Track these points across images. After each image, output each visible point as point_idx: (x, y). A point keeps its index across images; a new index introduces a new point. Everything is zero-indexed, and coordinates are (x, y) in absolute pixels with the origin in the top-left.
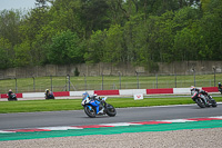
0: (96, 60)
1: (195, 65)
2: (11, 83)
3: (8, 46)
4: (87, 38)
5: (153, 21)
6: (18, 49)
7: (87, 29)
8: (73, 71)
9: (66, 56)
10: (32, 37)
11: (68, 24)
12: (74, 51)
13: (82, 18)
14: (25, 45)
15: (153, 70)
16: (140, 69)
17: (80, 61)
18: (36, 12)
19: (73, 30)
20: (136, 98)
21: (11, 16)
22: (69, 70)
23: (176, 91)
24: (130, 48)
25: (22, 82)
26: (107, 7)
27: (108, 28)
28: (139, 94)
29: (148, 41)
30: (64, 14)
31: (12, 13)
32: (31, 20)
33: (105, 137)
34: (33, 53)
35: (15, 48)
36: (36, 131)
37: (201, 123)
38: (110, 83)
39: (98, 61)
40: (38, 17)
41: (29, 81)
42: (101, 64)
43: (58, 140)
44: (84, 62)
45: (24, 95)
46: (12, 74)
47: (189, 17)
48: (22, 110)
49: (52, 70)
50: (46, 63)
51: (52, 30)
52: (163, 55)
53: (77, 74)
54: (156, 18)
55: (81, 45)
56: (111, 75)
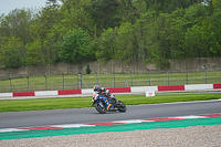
0: (108, 57)
1: (206, 61)
2: (23, 82)
3: (19, 45)
4: (98, 36)
5: (164, 19)
6: (30, 47)
7: (98, 27)
8: (85, 69)
9: (77, 54)
10: (43, 36)
11: (79, 23)
12: (86, 49)
13: (94, 16)
14: (36, 44)
15: (165, 67)
16: (151, 67)
17: (91, 58)
18: (46, 11)
19: (85, 28)
20: (147, 95)
21: (22, 15)
22: (81, 68)
23: (187, 87)
24: (141, 45)
25: (34, 80)
26: (117, 5)
27: (119, 26)
28: (151, 91)
29: (158, 38)
30: (75, 12)
31: (23, 12)
32: (43, 19)
33: (118, 134)
34: (45, 52)
35: (26, 47)
36: (49, 129)
37: (214, 120)
38: (122, 80)
39: (109, 59)
40: (49, 16)
41: (41, 79)
42: (112, 62)
43: (71, 137)
44: (95, 60)
45: (36, 93)
46: (24, 73)
47: (200, 14)
48: (35, 108)
49: (63, 68)
50: (58, 61)
51: (64, 28)
52: (174, 52)
53: (89, 72)
54: (167, 15)
55: (93, 43)
56: (123, 73)
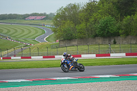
0: (127, 34)
2: (74, 48)
3: (72, 26)
4: (121, 20)
6: (78, 27)
7: (121, 15)
8: (112, 41)
9: (108, 32)
10: (87, 20)
11: (109, 12)
12: (113, 28)
13: (119, 8)
14: (83, 25)
17: (117, 34)
18: (89, 5)
19: (113, 15)
21: (74, 7)
22: (110, 40)
25: (81, 47)
26: (133, 1)
27: (134, 14)
30: (107, 6)
31: (75, 6)
32: (87, 10)
33: (133, 82)
34: (88, 30)
35: (77, 27)
36: (90, 78)
38: (136, 48)
39: (128, 35)
40: (91, 8)
41: (86, 47)
42: (130, 37)
43: (104, 83)
44: (119, 35)
45: (82, 56)
46: (75, 43)
49: (99, 40)
50: (96, 36)
51: (100, 16)
53: (115, 43)
55: (118, 25)
56: (136, 44)
